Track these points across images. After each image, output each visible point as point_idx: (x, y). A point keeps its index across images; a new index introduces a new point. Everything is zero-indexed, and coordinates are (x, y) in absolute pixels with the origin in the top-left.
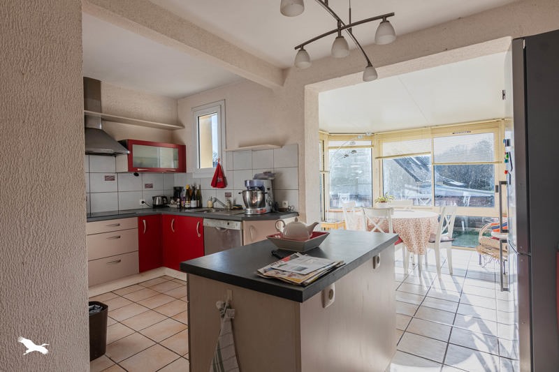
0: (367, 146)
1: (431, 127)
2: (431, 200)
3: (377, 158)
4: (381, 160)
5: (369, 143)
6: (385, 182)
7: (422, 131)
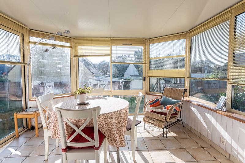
0: (66, 47)
1: (111, 38)
2: (106, 85)
3: (74, 56)
4: (77, 57)
5: (68, 44)
6: (80, 74)
7: (105, 40)
